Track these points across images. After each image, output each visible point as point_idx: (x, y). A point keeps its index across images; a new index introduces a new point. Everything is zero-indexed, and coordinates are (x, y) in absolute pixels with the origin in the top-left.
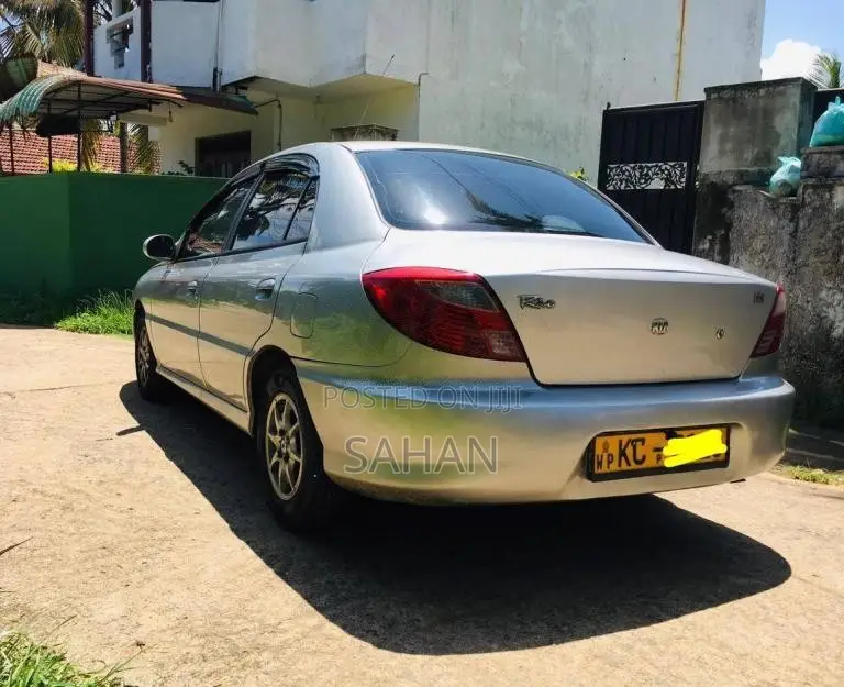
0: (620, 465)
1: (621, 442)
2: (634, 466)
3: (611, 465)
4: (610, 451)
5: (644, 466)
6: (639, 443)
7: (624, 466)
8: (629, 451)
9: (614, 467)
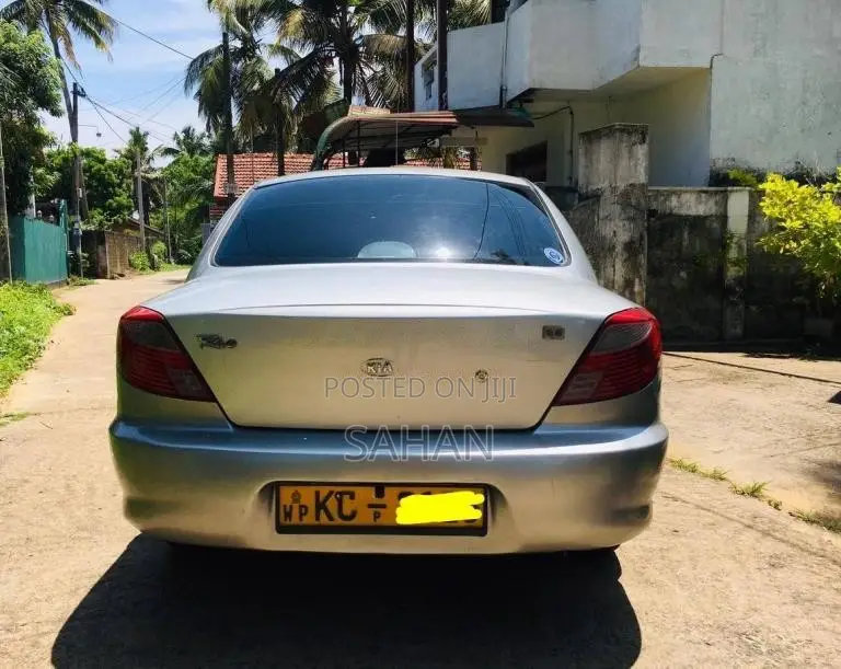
0: (318, 518)
1: (317, 494)
2: (338, 521)
3: (305, 518)
4: (303, 502)
5: (353, 522)
6: (346, 498)
7: (324, 519)
8: (332, 504)
9: (309, 519)
